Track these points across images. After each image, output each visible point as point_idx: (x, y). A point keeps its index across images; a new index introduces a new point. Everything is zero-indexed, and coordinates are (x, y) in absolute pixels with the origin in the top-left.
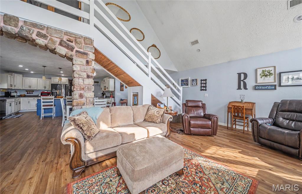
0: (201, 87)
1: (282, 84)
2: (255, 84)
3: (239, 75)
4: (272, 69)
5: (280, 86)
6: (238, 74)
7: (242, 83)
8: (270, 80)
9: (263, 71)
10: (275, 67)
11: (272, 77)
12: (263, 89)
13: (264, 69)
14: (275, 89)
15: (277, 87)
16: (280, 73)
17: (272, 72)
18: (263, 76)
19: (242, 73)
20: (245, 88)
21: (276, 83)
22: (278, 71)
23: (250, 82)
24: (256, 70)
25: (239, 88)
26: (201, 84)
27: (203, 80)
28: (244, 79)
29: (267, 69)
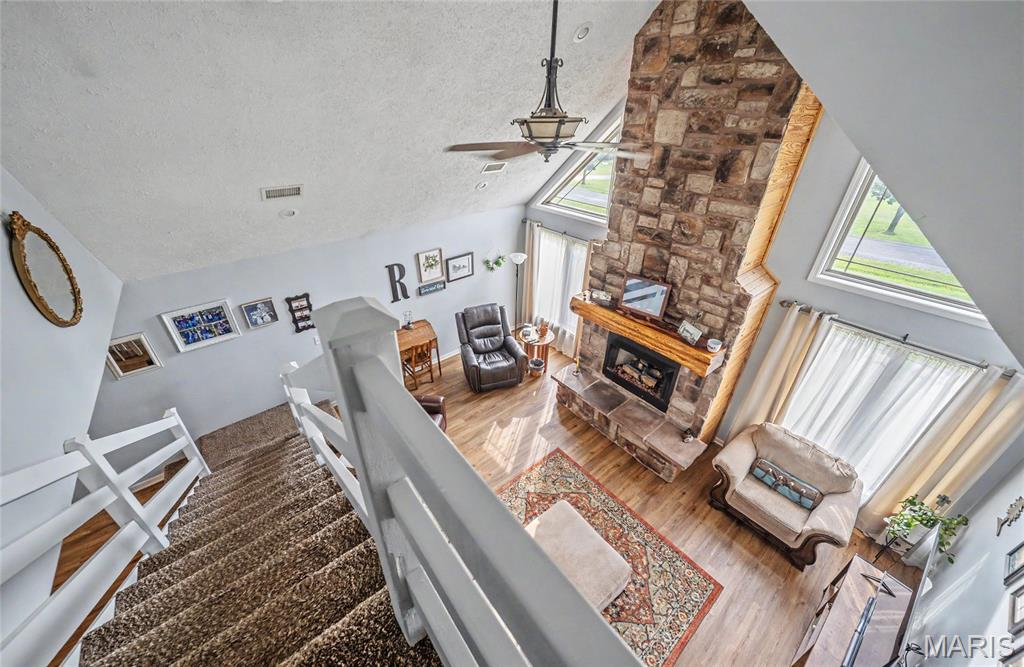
0: (295, 321)
1: (451, 279)
2: (419, 285)
3: (390, 268)
4: (436, 253)
5: (449, 281)
6: (386, 267)
7: (398, 284)
8: (434, 274)
9: (427, 258)
10: (440, 250)
11: (439, 266)
12: (430, 292)
13: (427, 254)
14: (445, 286)
15: (447, 284)
16: (447, 261)
17: (438, 258)
18: (428, 266)
19: (396, 265)
20: (406, 296)
21: (444, 278)
22: (444, 258)
23: (411, 282)
24: (417, 256)
25: (396, 299)
26: (292, 311)
27: (297, 298)
28: (401, 277)
29: (431, 254)
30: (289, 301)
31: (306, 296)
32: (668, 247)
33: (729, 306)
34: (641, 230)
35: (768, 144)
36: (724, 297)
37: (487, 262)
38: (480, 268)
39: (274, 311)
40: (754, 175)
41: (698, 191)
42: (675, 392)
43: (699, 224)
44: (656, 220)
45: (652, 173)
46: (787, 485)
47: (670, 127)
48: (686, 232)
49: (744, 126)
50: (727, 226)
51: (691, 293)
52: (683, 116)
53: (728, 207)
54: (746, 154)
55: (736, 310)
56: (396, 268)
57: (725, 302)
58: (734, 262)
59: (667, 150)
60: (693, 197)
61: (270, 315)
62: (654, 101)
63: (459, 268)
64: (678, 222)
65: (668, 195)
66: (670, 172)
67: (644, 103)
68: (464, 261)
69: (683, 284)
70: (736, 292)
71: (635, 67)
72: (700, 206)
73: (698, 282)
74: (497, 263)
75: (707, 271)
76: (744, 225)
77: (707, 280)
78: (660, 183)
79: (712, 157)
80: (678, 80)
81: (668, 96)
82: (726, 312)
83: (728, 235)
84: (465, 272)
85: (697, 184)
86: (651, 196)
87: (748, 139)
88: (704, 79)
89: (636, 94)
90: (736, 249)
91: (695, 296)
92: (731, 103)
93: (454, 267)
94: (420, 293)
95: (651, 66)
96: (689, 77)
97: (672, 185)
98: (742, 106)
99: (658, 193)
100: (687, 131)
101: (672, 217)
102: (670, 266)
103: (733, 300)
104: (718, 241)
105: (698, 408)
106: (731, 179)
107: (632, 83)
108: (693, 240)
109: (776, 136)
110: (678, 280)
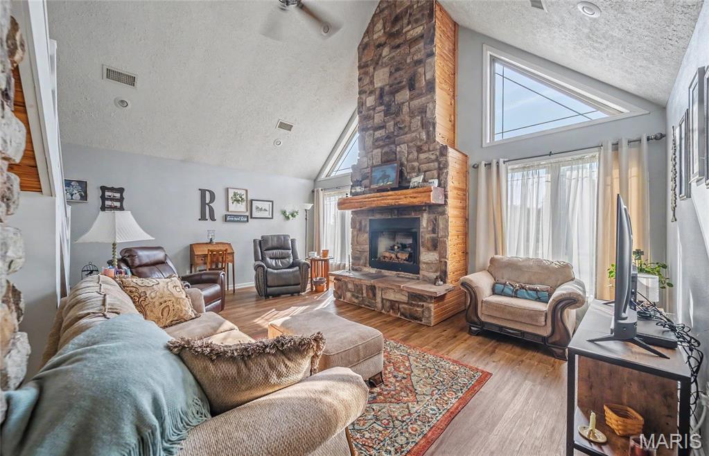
1: (253, 216)
2: (225, 213)
3: (203, 192)
4: (244, 192)
5: (251, 218)
6: (200, 190)
7: (207, 207)
8: (241, 208)
9: (235, 194)
10: (247, 191)
11: (244, 203)
12: (234, 221)
13: (236, 191)
14: (248, 221)
15: (250, 219)
16: (252, 201)
17: (244, 197)
18: (235, 200)
19: (208, 191)
20: (213, 218)
21: (248, 214)
22: (249, 198)
23: (219, 208)
24: (227, 190)
25: (203, 218)
26: (103, 198)
27: (112, 189)
28: (211, 202)
29: (239, 192)
30: (103, 189)
31: (121, 190)
32: (394, 143)
33: (437, 160)
34: (377, 140)
35: (429, 60)
36: (433, 154)
37: (284, 213)
38: (278, 216)
39: (86, 193)
40: (428, 77)
41: (402, 101)
42: (422, 249)
43: (407, 119)
44: (384, 130)
45: (377, 104)
46: (523, 288)
47: (381, 78)
48: (401, 126)
49: (415, 58)
50: (423, 111)
51: (413, 163)
52: (387, 70)
53: (419, 100)
54: (421, 70)
55: (442, 159)
56: (207, 193)
57: (433, 157)
58: (431, 129)
59: (382, 89)
60: (400, 105)
61: (81, 195)
62: (371, 69)
63: (261, 209)
64: (395, 124)
65: (387, 113)
66: (386, 99)
67: (366, 73)
68: (267, 205)
69: (407, 161)
70: (438, 147)
71: (360, 59)
72: (405, 109)
73: (416, 154)
74: (293, 215)
75: (419, 144)
76: (430, 105)
77: (420, 150)
78: (383, 108)
79: (405, 80)
80: (381, 55)
81: (377, 64)
82: (436, 164)
83: (424, 116)
84: (266, 214)
85: (401, 97)
86: (378, 118)
87: (419, 62)
88: (392, 48)
89: (362, 71)
90: (430, 120)
91: (416, 164)
92: (407, 51)
93: (257, 208)
94: (226, 219)
95: (367, 55)
96: (386, 51)
97: (388, 106)
98: (412, 50)
99: (382, 114)
100: (390, 75)
101: (392, 123)
102: (397, 153)
103: (438, 154)
104: (419, 123)
105: (440, 253)
106: (417, 85)
107: (360, 67)
108: (406, 129)
109: (431, 54)
110: (404, 160)
